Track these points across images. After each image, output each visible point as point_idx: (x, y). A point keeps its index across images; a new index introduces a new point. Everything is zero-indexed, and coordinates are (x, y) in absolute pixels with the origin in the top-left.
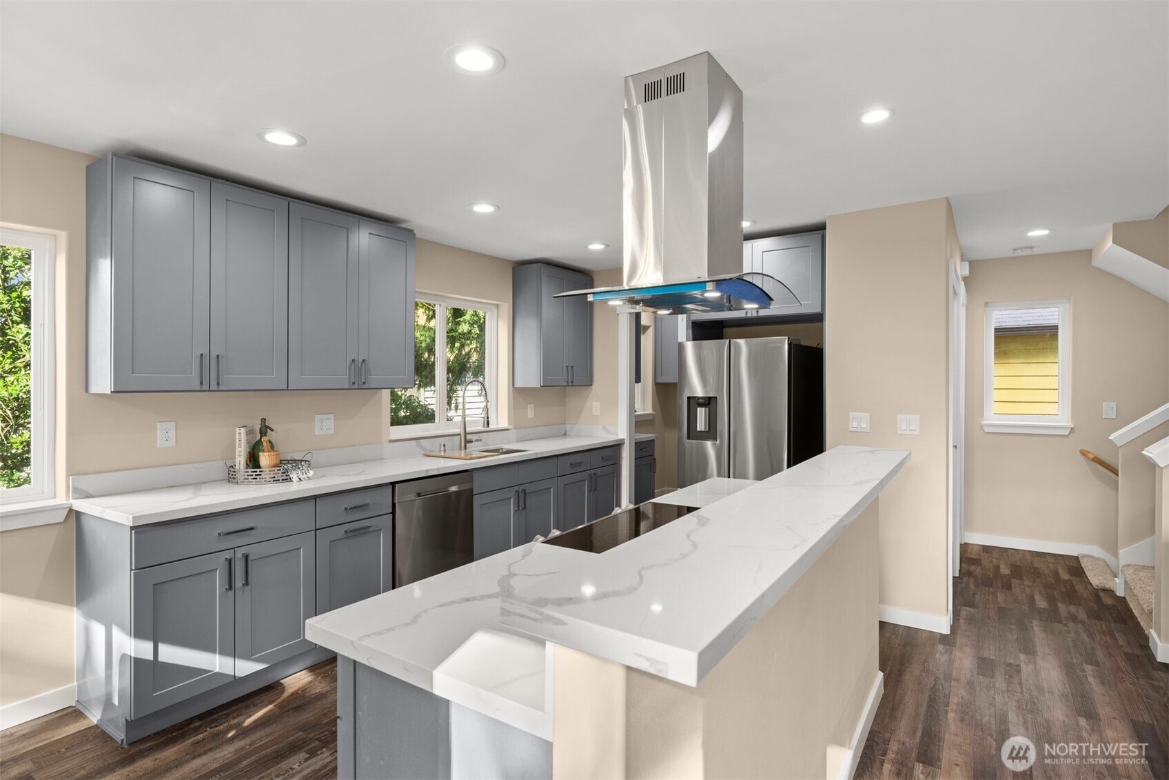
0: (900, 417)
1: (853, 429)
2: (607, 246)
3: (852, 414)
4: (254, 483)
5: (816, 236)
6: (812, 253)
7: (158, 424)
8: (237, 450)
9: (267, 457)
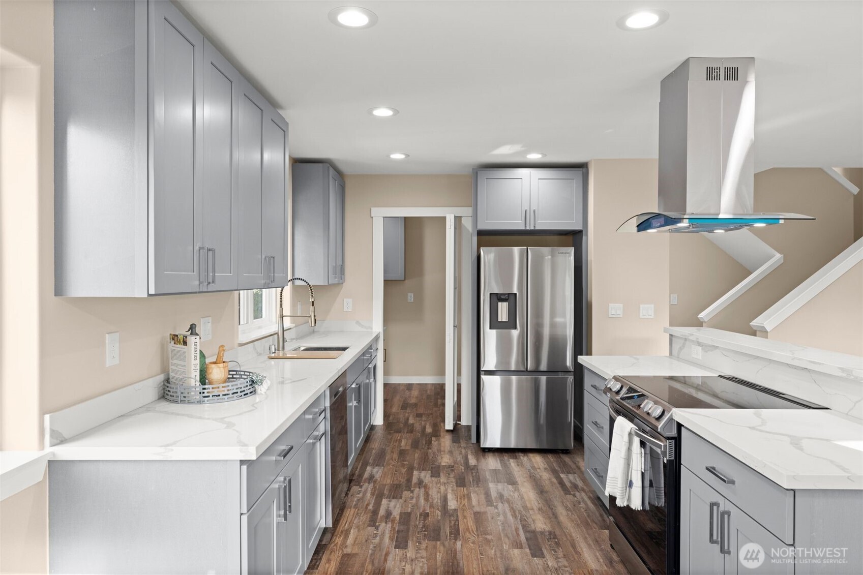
0: (642, 306)
1: (612, 316)
2: (407, 156)
3: (611, 305)
4: (226, 400)
5: (579, 173)
6: (576, 184)
7: (107, 335)
8: (193, 363)
9: (222, 369)
